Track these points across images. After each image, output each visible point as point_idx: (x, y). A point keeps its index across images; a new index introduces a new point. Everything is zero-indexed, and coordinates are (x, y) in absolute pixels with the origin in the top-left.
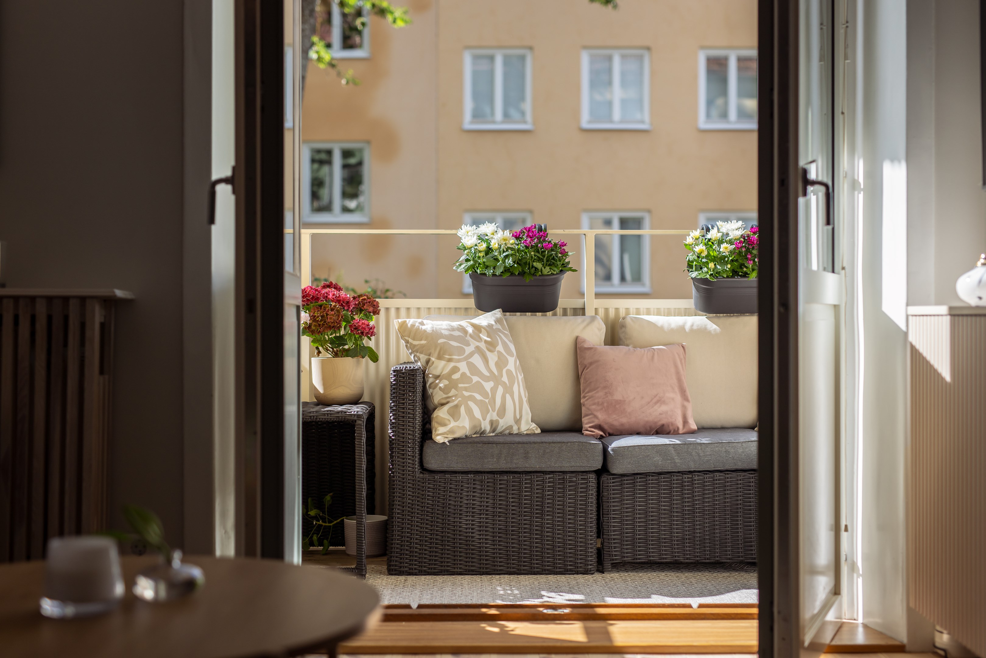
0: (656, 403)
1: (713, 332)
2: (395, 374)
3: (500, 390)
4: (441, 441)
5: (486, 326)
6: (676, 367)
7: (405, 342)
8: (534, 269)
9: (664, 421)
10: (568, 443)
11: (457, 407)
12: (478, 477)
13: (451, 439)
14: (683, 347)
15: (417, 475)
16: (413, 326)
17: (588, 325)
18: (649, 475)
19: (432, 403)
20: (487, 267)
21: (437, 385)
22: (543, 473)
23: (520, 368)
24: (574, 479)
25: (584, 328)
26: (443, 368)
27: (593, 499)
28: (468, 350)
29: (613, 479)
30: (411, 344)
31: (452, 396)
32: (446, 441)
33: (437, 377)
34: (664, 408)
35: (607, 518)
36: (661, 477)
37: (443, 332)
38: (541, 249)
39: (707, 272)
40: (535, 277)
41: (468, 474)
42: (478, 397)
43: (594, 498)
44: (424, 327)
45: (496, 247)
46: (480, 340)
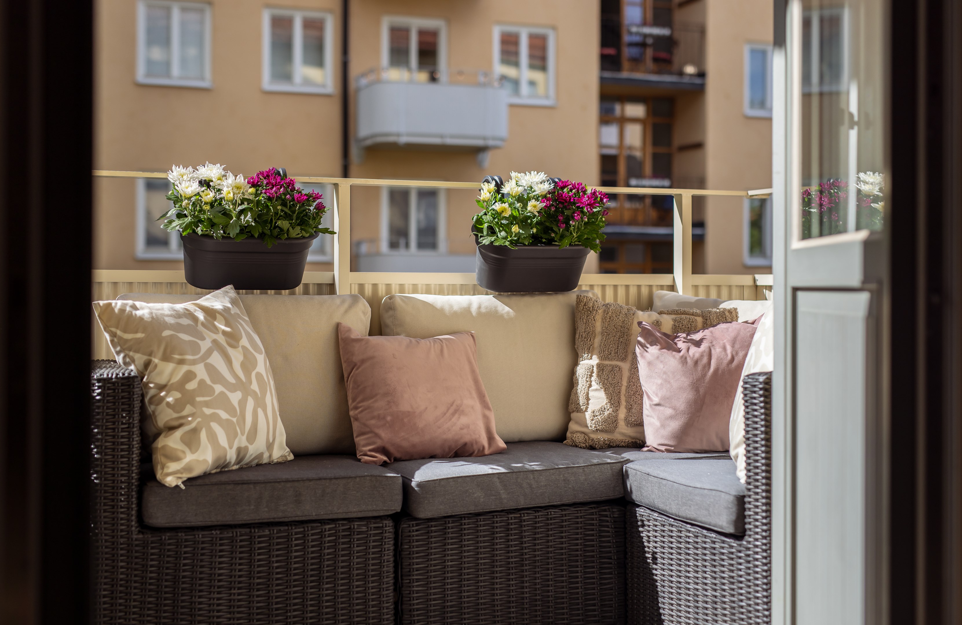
0: (453, 414)
1: (506, 316)
2: (100, 384)
3: (250, 403)
4: (174, 484)
5: (222, 309)
6: (470, 362)
7: (110, 336)
8: (277, 230)
9: (467, 439)
10: (355, 477)
11: (195, 431)
12: (228, 534)
13: (185, 479)
14: (472, 336)
15: (135, 537)
16: (122, 310)
17: (350, 307)
18: (464, 517)
19: (154, 425)
20: (213, 225)
21: (163, 398)
22: (320, 523)
23: (271, 370)
24: (364, 529)
25: (346, 311)
26: (172, 374)
27: (389, 556)
28: (205, 345)
29: (416, 526)
30: (120, 338)
31: (188, 416)
32: (180, 483)
33: (162, 388)
34: (464, 420)
35: (408, 581)
36: (480, 519)
37: (167, 319)
38: (290, 202)
39: (506, 238)
40: (280, 241)
41: (212, 530)
42: (224, 415)
43: (391, 554)
44: (139, 313)
45: (230, 197)
46: (216, 330)
